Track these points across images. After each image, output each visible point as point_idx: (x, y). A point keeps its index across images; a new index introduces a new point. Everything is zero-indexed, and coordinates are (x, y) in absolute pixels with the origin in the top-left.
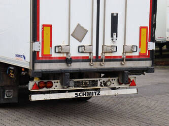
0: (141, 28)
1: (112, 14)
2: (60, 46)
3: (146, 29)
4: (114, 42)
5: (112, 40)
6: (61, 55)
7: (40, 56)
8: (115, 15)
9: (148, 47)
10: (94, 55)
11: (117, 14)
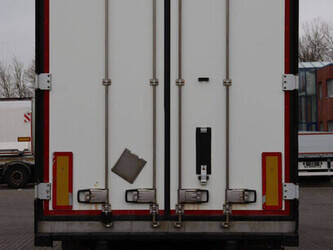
0: (265, 155)
1: (198, 130)
2: (88, 190)
3: (276, 158)
4: (204, 184)
5: (200, 178)
6: (93, 208)
7: (51, 208)
8: (204, 130)
9: (285, 194)
10: (162, 207)
11: (209, 130)
